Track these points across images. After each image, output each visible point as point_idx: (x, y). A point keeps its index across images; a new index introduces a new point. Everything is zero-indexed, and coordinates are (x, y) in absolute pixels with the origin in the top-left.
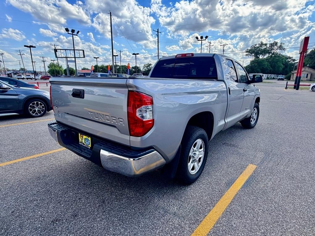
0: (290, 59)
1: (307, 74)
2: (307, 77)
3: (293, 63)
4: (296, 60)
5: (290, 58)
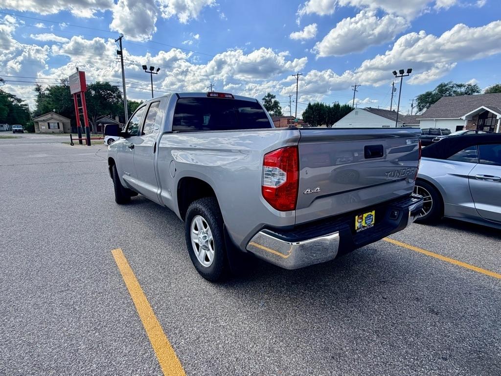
0: (12, 98)
1: (58, 123)
2: (59, 128)
3: (19, 105)
4: (24, 101)
5: (12, 96)
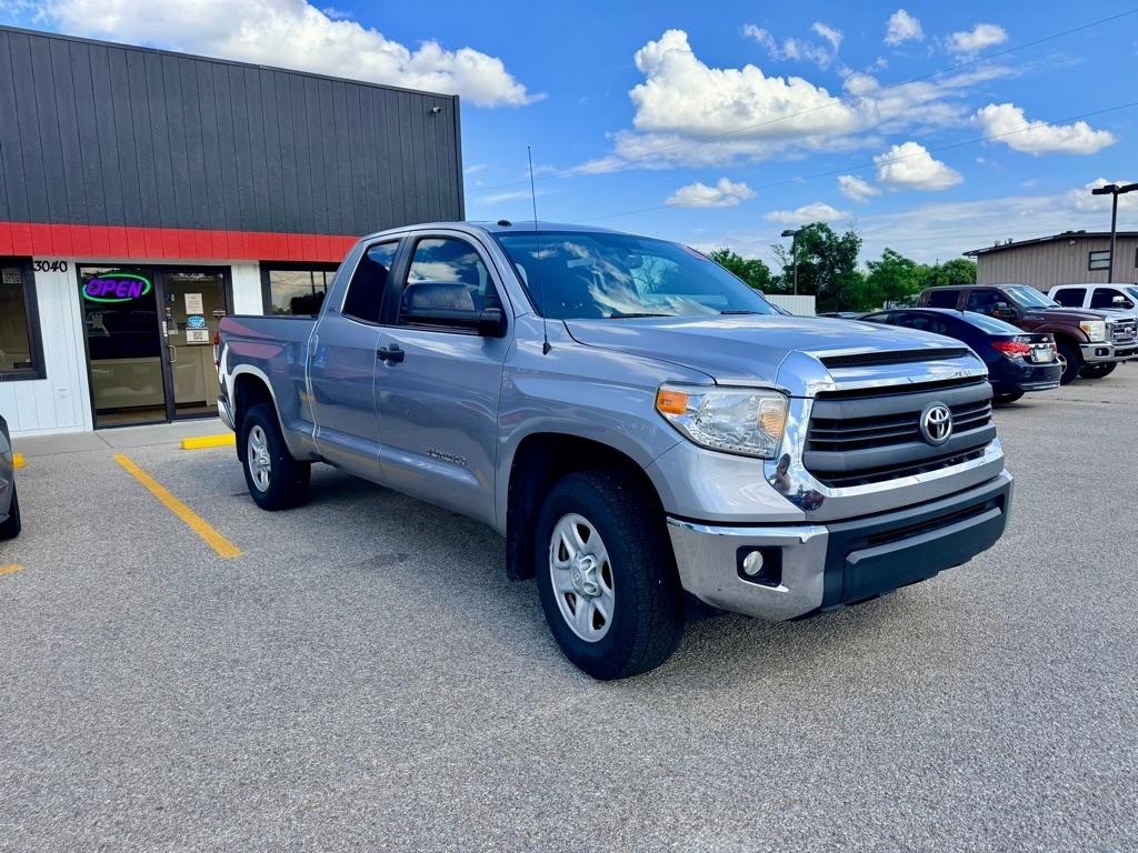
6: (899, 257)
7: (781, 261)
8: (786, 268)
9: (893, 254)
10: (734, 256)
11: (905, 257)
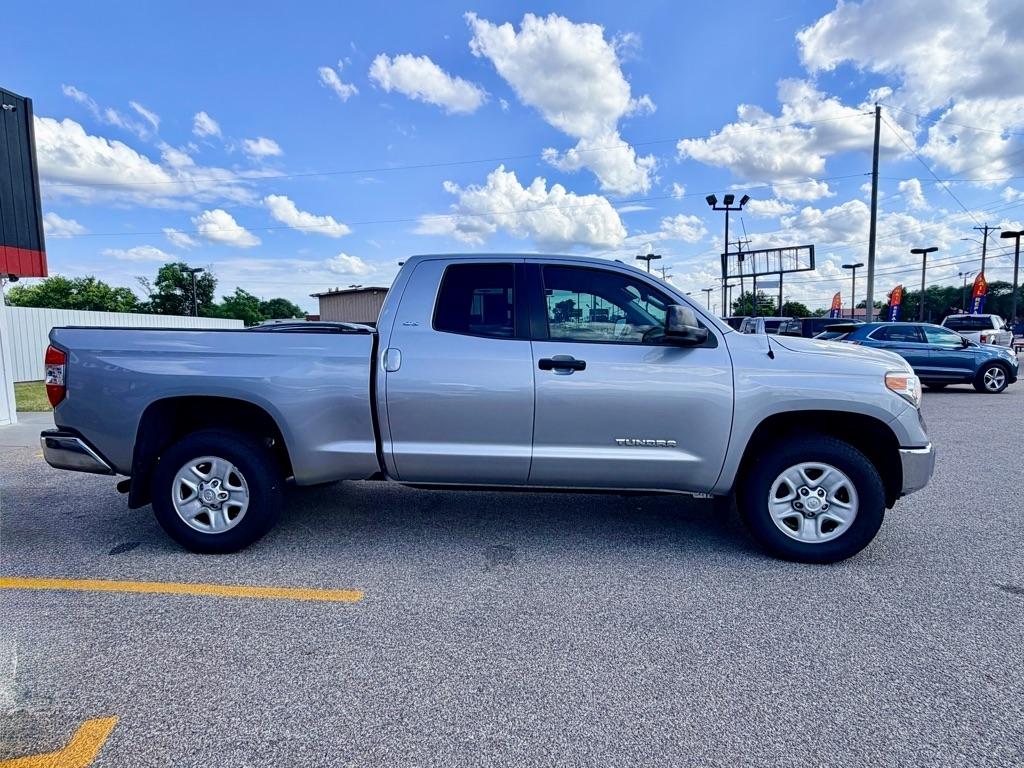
6: (247, 294)
7: (147, 290)
8: (152, 296)
9: (243, 291)
10: (100, 283)
11: (251, 295)
